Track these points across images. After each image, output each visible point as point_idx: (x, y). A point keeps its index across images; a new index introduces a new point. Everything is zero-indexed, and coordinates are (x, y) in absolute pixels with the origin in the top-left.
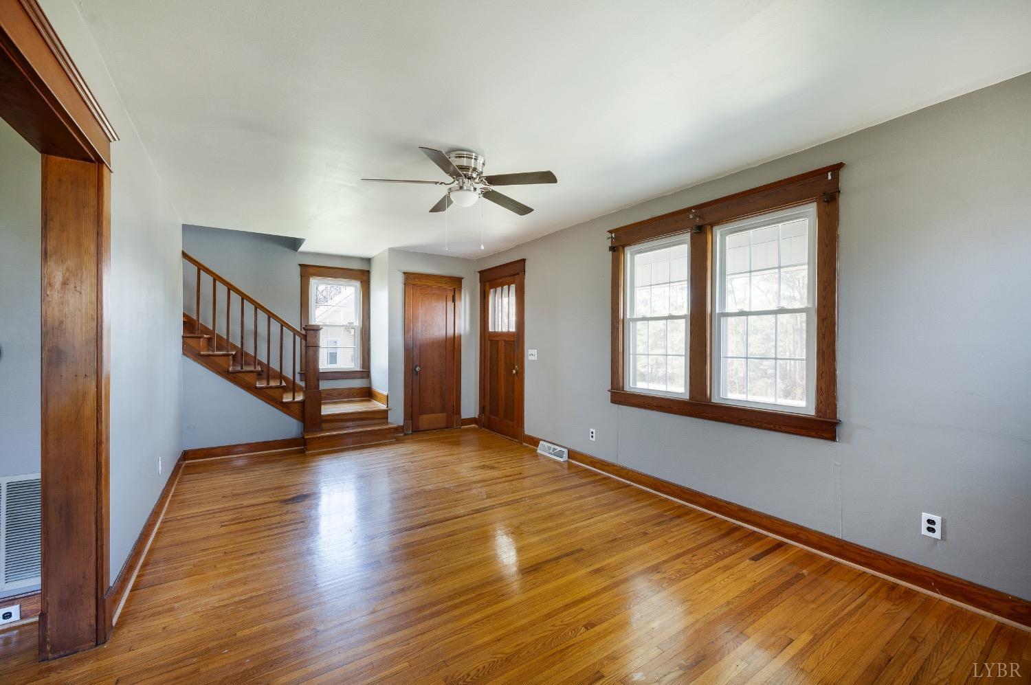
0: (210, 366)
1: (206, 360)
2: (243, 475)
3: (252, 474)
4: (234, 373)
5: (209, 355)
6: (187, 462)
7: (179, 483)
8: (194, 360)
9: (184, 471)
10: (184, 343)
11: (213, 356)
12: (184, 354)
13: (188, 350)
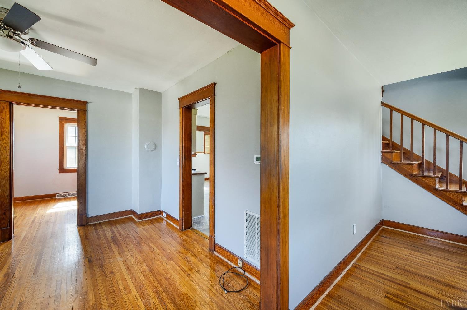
0: (398, 170)
1: (396, 167)
2: (419, 254)
3: (426, 256)
4: (415, 176)
5: (398, 164)
6: (384, 227)
7: (374, 241)
8: (389, 166)
9: (380, 232)
10: (382, 156)
11: (401, 164)
12: (382, 162)
13: (386, 160)
